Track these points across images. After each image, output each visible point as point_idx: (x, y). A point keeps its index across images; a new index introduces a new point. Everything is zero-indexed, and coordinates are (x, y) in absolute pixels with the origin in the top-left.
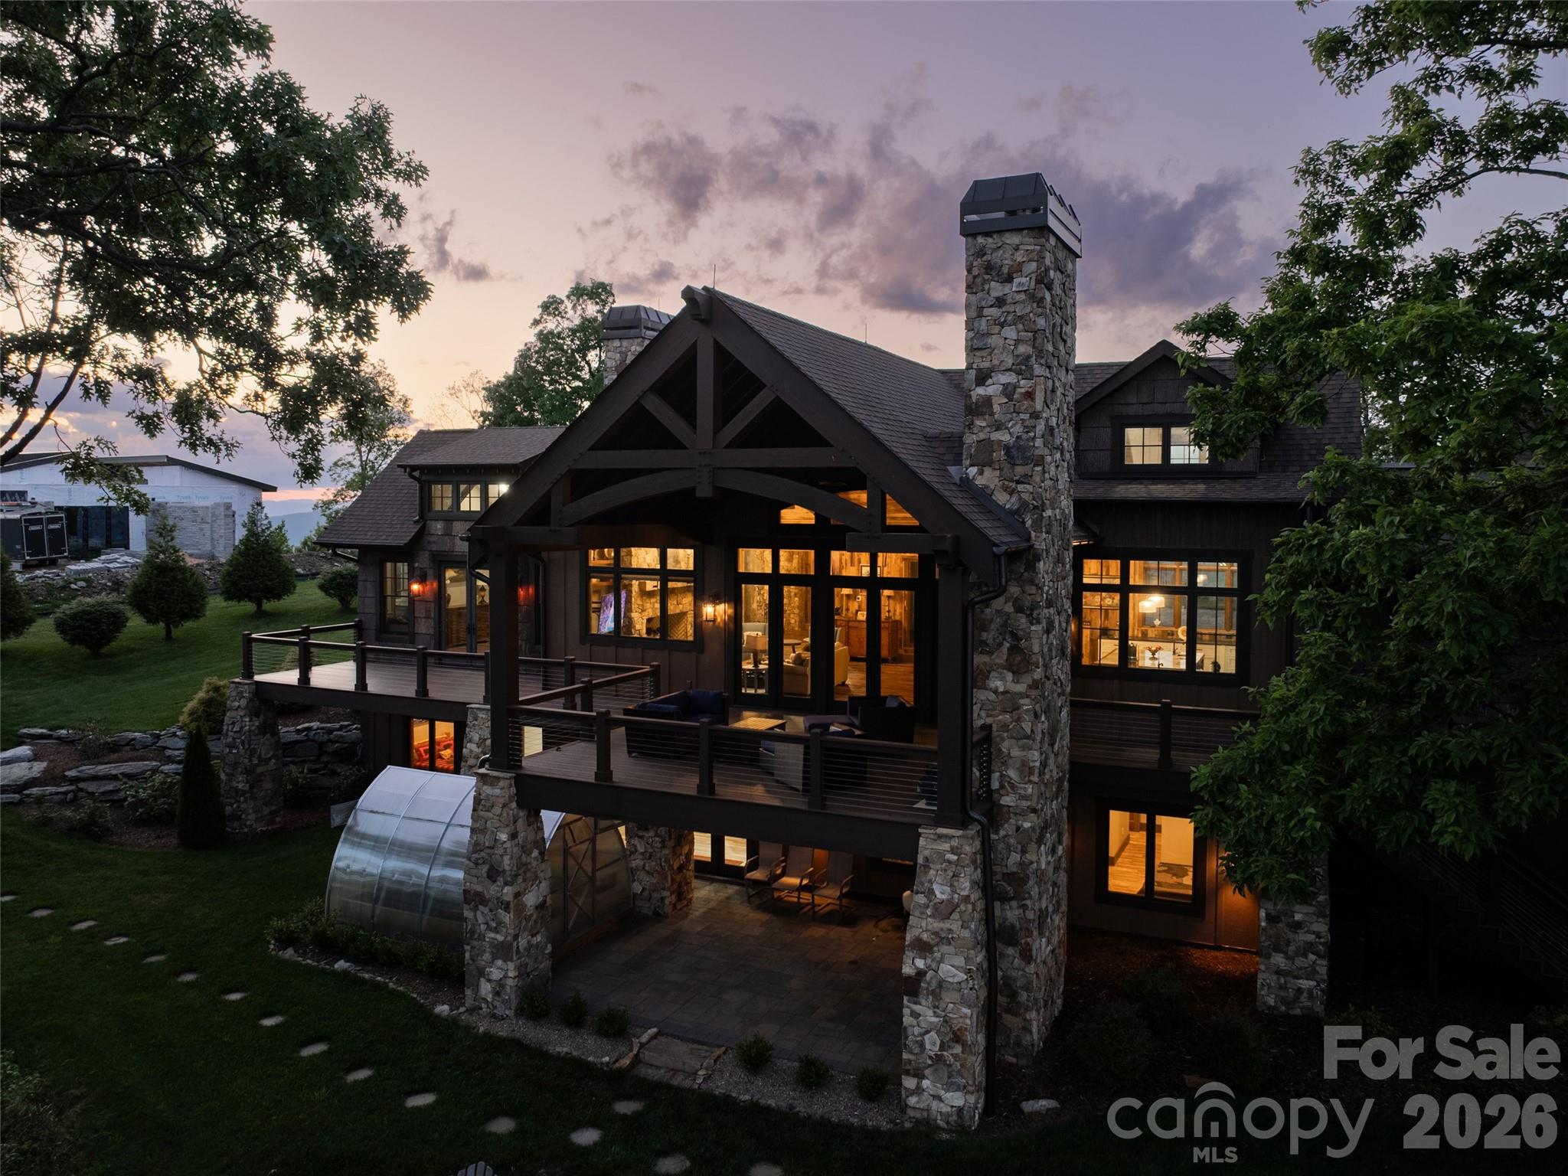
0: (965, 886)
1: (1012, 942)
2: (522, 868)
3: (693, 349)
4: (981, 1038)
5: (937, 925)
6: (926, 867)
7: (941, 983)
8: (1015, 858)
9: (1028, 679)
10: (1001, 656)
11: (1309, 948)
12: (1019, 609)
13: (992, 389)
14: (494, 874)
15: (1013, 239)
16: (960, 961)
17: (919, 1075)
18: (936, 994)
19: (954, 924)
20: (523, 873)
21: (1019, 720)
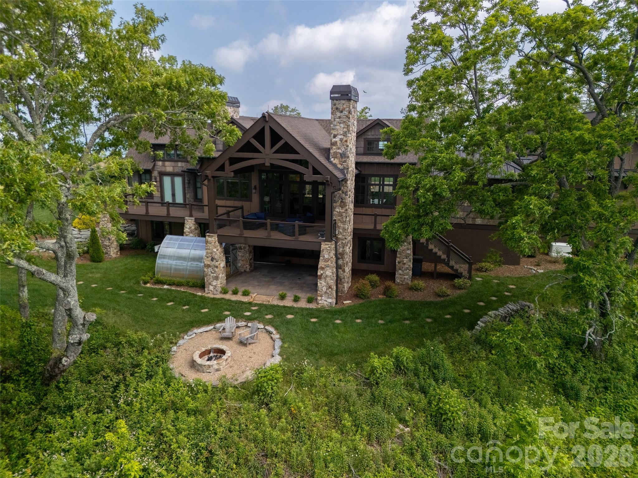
0: (332, 255)
1: (341, 268)
3: (264, 127)
4: (335, 287)
5: (325, 264)
6: (323, 251)
7: (327, 276)
8: (341, 249)
9: (345, 209)
10: (338, 204)
12: (343, 193)
16: (331, 271)
17: (321, 296)
18: (325, 278)
19: (329, 263)
20: (220, 259)
21: (343, 218)
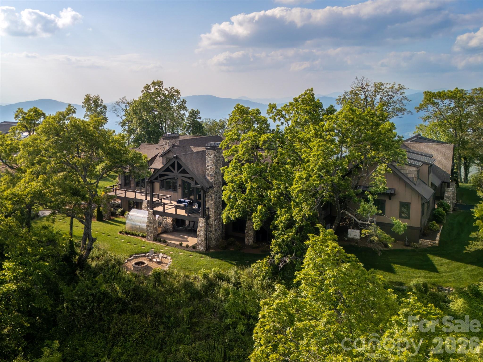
0: (203, 225)
2: (154, 222)
3: (175, 162)
4: (205, 242)
5: (200, 229)
6: (199, 222)
10: (210, 199)
11: (251, 236)
13: (209, 168)
14: (150, 223)
15: (211, 151)
16: (203, 233)
18: (200, 236)
20: (154, 223)
21: (212, 206)
